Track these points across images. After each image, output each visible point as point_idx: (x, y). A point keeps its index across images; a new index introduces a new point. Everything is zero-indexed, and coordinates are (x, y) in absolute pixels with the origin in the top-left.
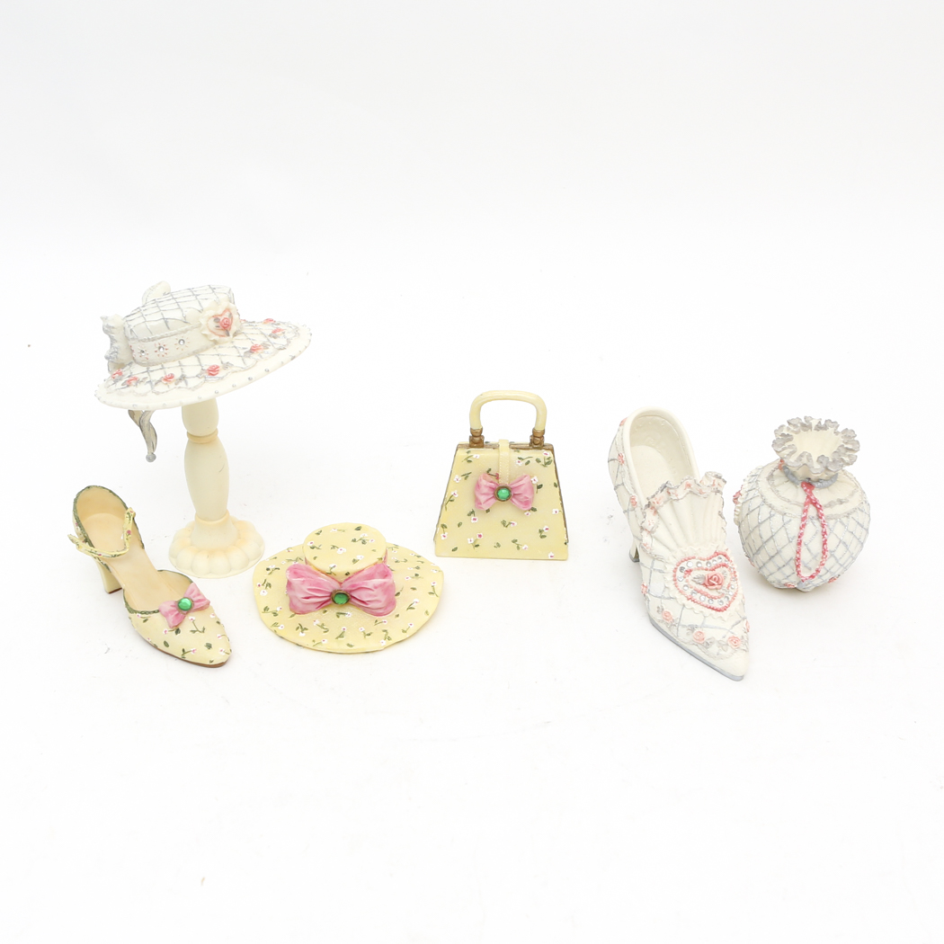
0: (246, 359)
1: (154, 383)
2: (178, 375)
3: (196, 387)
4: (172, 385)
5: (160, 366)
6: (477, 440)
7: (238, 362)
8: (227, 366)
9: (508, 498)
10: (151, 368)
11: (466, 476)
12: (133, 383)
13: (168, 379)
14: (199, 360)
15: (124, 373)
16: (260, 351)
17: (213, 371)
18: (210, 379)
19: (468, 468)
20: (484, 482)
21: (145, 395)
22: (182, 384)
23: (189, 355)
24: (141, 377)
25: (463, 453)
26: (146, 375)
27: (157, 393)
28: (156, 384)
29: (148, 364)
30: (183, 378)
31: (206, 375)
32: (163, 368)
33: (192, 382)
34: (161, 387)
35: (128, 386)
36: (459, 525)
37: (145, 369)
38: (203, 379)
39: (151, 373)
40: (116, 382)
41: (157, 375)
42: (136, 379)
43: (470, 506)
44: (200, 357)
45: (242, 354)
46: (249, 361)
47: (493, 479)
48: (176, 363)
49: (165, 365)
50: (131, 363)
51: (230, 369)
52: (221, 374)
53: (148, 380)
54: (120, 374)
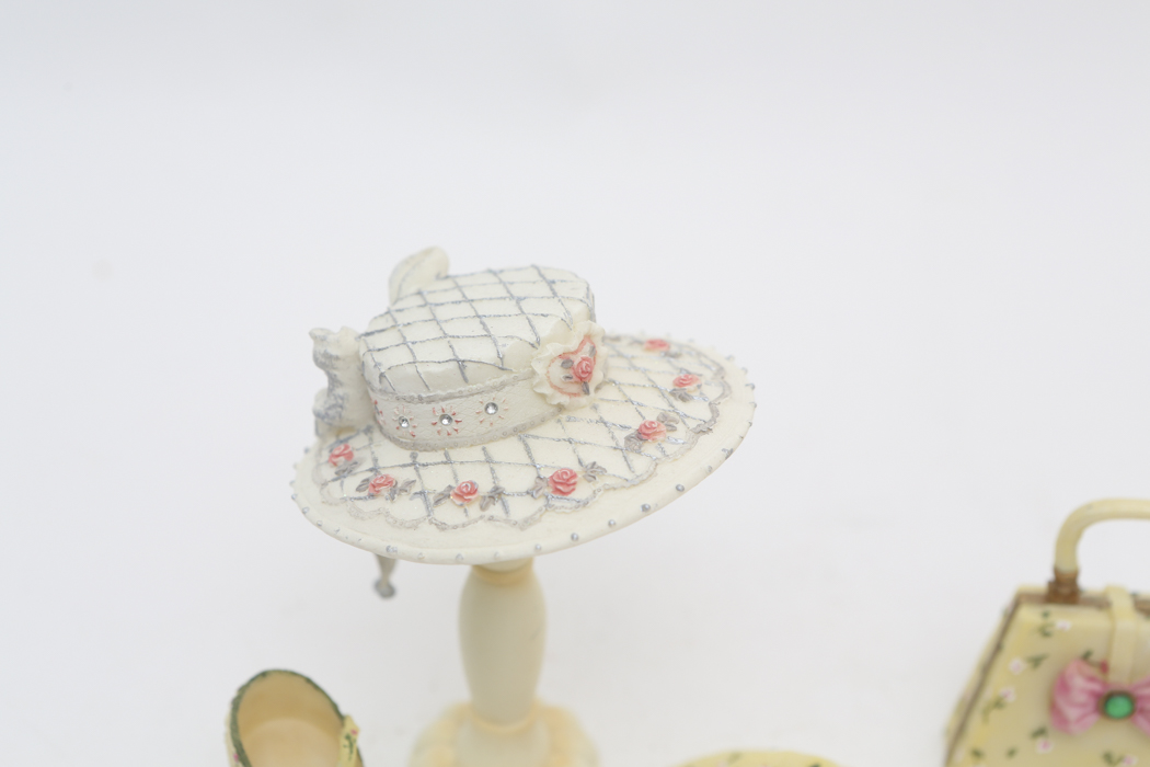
0: (632, 456)
1: (431, 498)
2: (485, 487)
3: (527, 523)
4: (474, 510)
5: (439, 456)
6: (1063, 590)
7: (613, 464)
8: (593, 471)
9: (1131, 715)
10: (423, 457)
11: (1036, 661)
12: (385, 491)
13: (465, 493)
14: (528, 452)
15: (357, 455)
16: (660, 438)
17: (562, 484)
18: (557, 502)
19: (1042, 646)
20: (1079, 683)
21: (414, 526)
22: (496, 510)
23: (505, 435)
24: (402, 476)
25: (1030, 616)
26: (409, 474)
27: (442, 527)
28: (437, 502)
29: (414, 446)
30: (497, 494)
31: (548, 490)
32: (448, 462)
33: (521, 508)
34: (449, 512)
35: (372, 496)
36: (1012, 753)
37: (405, 456)
38: (541, 503)
39: (422, 471)
40: (341, 474)
41: (437, 479)
42: (389, 482)
43: (1036, 716)
44: (531, 442)
45: (622, 443)
46: (640, 464)
47: (1095, 672)
48: (476, 453)
49: (455, 455)
50: (368, 430)
51: (600, 482)
52: (582, 491)
53: (417, 488)
54: (349, 456)
